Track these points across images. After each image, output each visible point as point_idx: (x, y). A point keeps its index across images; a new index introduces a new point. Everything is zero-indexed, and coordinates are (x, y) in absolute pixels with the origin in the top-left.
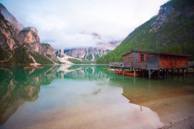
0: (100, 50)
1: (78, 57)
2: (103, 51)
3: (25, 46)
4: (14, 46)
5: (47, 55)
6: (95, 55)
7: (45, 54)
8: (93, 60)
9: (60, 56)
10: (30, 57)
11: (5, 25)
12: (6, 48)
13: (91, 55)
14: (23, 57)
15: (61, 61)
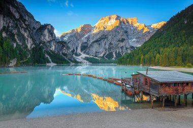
0: (123, 47)
1: (96, 56)
2: (127, 49)
3: (41, 44)
4: (32, 45)
5: (62, 53)
6: (116, 53)
7: (61, 52)
8: (113, 59)
9: (77, 55)
10: (47, 56)
11: (24, 25)
12: (25, 48)
13: (112, 53)
14: (40, 57)
15: (78, 60)
